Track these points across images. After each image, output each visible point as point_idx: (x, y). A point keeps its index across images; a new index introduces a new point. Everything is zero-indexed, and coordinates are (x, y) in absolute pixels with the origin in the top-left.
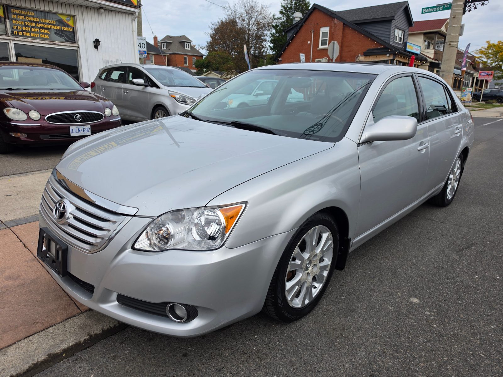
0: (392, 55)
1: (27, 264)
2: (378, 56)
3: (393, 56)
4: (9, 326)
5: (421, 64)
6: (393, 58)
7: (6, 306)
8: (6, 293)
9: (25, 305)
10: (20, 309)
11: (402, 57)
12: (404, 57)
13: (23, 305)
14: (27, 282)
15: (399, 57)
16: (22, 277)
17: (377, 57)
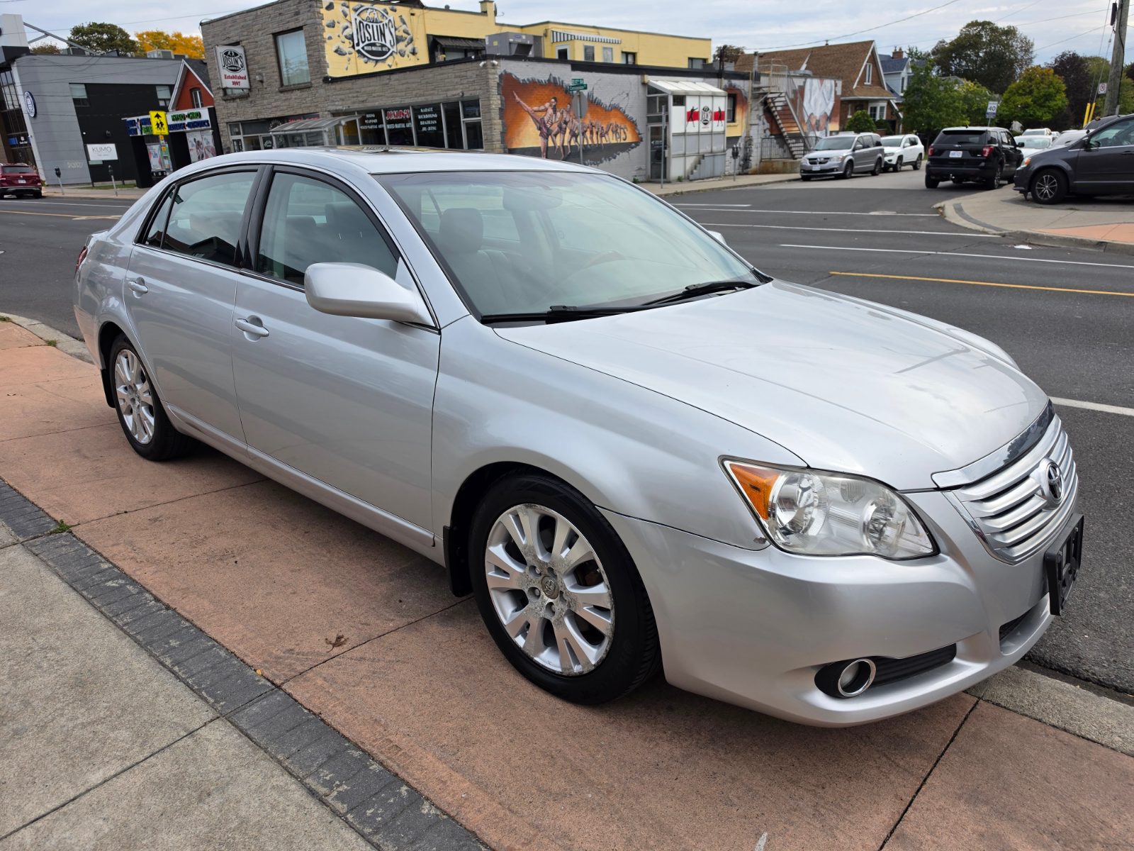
1: (930, 842)
4: (1109, 774)
7: (1078, 807)
8: (1050, 828)
9: (1046, 779)
10: (1061, 782)
13: (1048, 782)
14: (985, 809)
16: (982, 829)
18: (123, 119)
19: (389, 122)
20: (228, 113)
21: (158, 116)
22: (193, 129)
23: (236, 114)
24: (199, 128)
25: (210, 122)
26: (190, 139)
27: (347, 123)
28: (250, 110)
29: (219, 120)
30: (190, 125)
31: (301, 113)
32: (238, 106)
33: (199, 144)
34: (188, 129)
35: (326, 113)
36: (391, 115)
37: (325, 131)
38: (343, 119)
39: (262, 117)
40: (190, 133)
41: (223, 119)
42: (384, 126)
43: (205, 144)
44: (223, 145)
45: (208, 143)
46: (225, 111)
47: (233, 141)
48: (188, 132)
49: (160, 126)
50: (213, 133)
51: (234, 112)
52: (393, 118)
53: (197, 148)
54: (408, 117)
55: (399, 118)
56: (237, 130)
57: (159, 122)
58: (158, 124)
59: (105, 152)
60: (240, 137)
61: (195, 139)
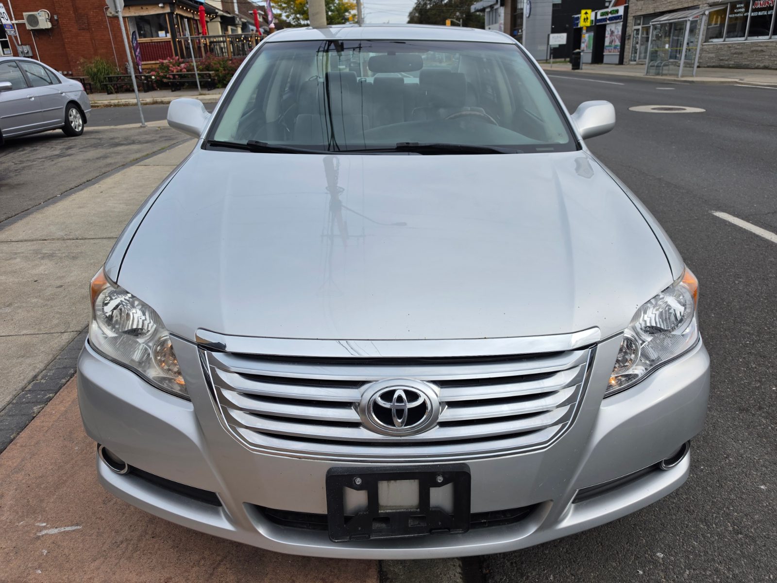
0: (168, 5)
2: (144, 8)
3: (170, 7)
5: (211, 20)
6: (171, 10)
11: (185, 8)
12: (187, 9)
15: (179, 8)
17: (142, 8)
18: (573, 16)
19: (754, 10)
20: (636, 9)
21: (586, 13)
22: (611, 22)
23: (641, 10)
24: (615, 21)
25: (622, 17)
26: (608, 29)
27: (710, 13)
28: (651, 6)
29: (629, 14)
30: (611, 19)
31: (687, 6)
32: (644, 4)
33: (612, 32)
34: (608, 22)
35: (706, 5)
36: (757, 5)
37: (689, 20)
38: (707, 10)
39: (658, 11)
40: (609, 25)
41: (632, 13)
42: (749, 14)
43: (616, 33)
44: (627, 33)
45: (618, 32)
46: (635, 8)
47: (635, 30)
48: (608, 24)
49: (586, 20)
50: (623, 24)
51: (640, 8)
52: (759, 6)
53: (611, 36)
54: (771, 5)
55: (764, 6)
56: (639, 22)
57: (586, 17)
58: (585, 19)
59: (560, 39)
60: (640, 27)
61: (611, 29)
